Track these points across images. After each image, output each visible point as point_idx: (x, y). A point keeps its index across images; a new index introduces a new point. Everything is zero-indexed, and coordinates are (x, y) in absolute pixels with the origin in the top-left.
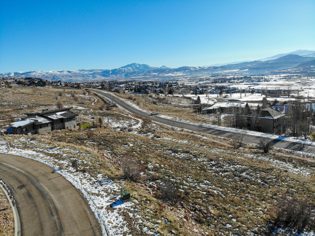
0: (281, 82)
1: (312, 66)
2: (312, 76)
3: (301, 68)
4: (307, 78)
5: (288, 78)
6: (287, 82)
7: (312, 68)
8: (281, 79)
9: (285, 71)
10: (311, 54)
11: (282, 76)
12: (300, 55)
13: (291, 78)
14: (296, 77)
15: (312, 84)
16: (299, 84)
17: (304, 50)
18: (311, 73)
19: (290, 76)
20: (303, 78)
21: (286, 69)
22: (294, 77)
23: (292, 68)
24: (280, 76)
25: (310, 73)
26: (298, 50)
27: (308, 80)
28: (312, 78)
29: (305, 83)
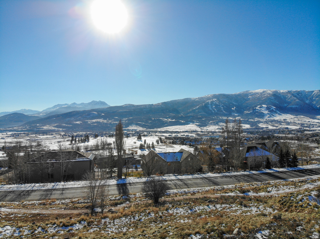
0: (9, 140)
1: (38, 125)
2: (40, 134)
3: (28, 126)
4: (35, 135)
5: (16, 136)
6: (16, 140)
7: (39, 126)
8: (8, 137)
9: (11, 128)
10: (36, 114)
11: (9, 134)
12: (26, 114)
13: (18, 136)
14: (24, 135)
15: (41, 141)
16: (28, 141)
17: (28, 110)
18: (38, 130)
19: (17, 134)
20: (31, 135)
21: (12, 127)
22: (22, 135)
23: (18, 126)
24: (7, 134)
25: (36, 131)
26: (22, 109)
27: (37, 137)
28: (40, 135)
29: (35, 140)
